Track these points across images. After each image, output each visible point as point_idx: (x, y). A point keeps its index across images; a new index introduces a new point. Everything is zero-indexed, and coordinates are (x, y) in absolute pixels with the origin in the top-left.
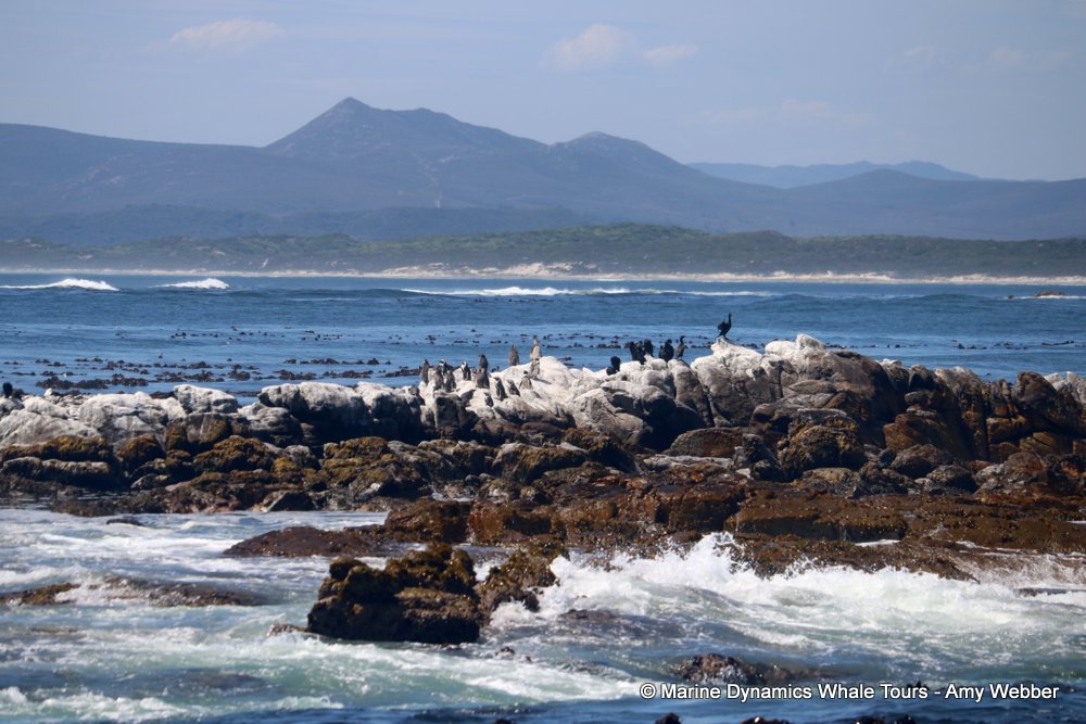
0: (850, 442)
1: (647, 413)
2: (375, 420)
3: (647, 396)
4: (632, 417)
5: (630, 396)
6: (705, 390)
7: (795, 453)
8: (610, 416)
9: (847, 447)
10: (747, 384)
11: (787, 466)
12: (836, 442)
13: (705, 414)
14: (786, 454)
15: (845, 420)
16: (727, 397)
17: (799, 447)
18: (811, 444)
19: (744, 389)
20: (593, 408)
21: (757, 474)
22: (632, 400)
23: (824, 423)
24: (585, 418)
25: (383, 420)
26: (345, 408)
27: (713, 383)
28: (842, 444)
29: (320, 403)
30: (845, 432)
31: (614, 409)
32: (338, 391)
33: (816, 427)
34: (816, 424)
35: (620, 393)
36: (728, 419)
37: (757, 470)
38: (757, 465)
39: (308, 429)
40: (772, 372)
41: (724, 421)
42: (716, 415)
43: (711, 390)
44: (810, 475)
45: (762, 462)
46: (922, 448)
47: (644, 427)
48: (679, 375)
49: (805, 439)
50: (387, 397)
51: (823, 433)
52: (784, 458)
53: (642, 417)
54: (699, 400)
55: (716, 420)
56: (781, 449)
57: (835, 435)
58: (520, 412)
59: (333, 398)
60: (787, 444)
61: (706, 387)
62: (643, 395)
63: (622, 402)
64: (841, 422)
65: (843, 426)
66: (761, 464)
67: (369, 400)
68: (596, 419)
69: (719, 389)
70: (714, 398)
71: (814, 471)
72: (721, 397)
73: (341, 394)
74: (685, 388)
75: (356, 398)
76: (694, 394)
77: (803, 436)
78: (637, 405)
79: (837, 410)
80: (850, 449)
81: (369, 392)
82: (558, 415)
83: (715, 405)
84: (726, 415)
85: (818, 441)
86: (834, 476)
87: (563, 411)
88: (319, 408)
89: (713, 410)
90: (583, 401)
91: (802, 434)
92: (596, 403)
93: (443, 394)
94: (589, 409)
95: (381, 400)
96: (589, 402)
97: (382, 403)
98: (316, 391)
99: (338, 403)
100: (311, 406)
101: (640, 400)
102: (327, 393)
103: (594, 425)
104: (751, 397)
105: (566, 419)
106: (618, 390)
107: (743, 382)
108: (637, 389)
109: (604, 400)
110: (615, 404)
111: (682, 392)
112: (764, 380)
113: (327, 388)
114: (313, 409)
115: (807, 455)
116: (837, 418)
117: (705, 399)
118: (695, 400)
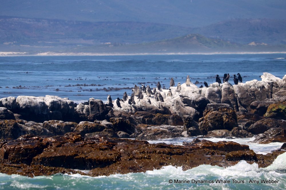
0: (229, 118)
1: (197, 106)
2: (50, 112)
3: (197, 99)
4: (191, 108)
5: (190, 99)
6: (235, 95)
7: (205, 123)
8: (182, 108)
9: (227, 120)
10: (256, 92)
11: (202, 129)
12: (222, 118)
13: (235, 106)
14: (202, 124)
15: (228, 108)
16: (245, 98)
17: (206, 121)
18: (211, 119)
19: (254, 95)
20: (176, 104)
21: (189, 133)
22: (190, 100)
23: (218, 110)
24: (174, 109)
25: (54, 112)
26: (36, 107)
27: (239, 93)
28: (224, 119)
29: (24, 105)
30: (226, 113)
31: (184, 105)
32: (33, 100)
33: (214, 112)
34: (214, 110)
35: (186, 98)
36: (245, 108)
37: (189, 131)
38: (190, 129)
39: (17, 116)
40: (269, 87)
41: (243, 109)
42: (239, 106)
43: (238, 95)
44: (210, 133)
45: (192, 128)
46: (265, 120)
47: (196, 112)
48: (224, 89)
49: (209, 117)
50: (56, 102)
51: (216, 115)
52: (201, 126)
53: (195, 108)
54: (232, 100)
55: (239, 108)
56: (200, 121)
57: (222, 115)
58: (143, 107)
59: (30, 102)
60: (203, 120)
61: (236, 94)
62: (195, 98)
63: (187, 102)
64: (225, 109)
65: (226, 111)
66: (191, 129)
67: (48, 103)
68: (178, 109)
69: (242, 95)
70: (239, 99)
71: (212, 131)
72: (242, 99)
73: (35, 101)
74: (226, 95)
75: (41, 102)
76: (230, 97)
77: (208, 116)
78: (193, 103)
79: (225, 104)
80: (228, 121)
81: (48, 100)
82: (160, 108)
83: (240, 102)
84: (245, 106)
85: (214, 118)
86: (220, 133)
87: (162, 106)
88: (24, 107)
89: (239, 104)
90: (173, 101)
91: (208, 115)
92: (178, 102)
93: (93, 100)
94: (175, 105)
95: (53, 103)
96: (175, 102)
97: (53, 105)
98: (23, 100)
99: (33, 105)
100: (21, 106)
101: (194, 101)
102: (28, 100)
103: (177, 112)
104: (257, 98)
105: (163, 109)
106: (185, 96)
107: (254, 92)
108: (193, 96)
109: (180, 101)
110: (184, 102)
111: (224, 97)
112: (264, 91)
113: (28, 98)
114: (22, 107)
115: (210, 124)
116: (224, 108)
117: (235, 99)
118: (230, 100)
